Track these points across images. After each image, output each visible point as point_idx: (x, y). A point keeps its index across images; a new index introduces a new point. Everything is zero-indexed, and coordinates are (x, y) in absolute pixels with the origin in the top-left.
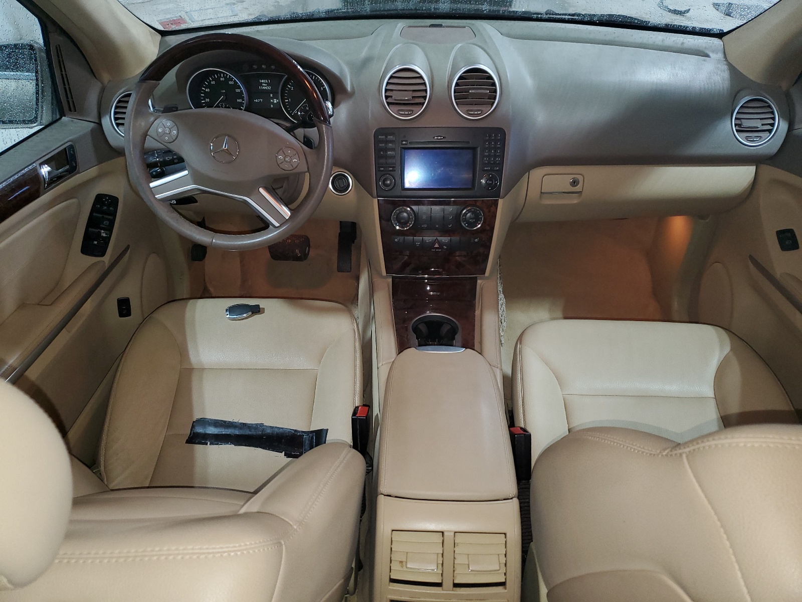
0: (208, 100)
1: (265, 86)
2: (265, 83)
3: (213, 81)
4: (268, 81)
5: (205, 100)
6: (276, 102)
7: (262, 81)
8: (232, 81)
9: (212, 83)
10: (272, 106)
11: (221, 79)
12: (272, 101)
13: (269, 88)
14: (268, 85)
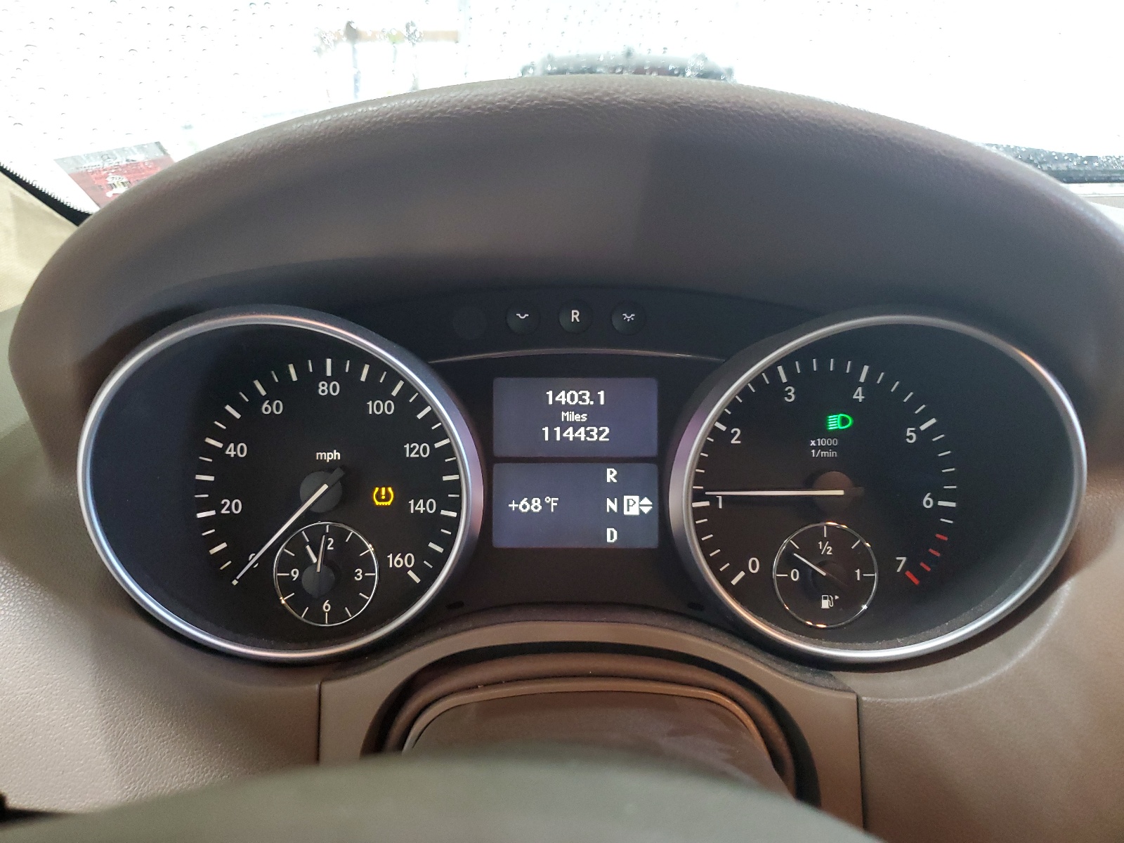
0: (232, 506)
1: (576, 426)
2: (578, 409)
3: (270, 398)
4: (595, 397)
5: (219, 508)
6: (634, 511)
7: (563, 397)
8: (385, 396)
9: (266, 409)
10: (612, 536)
11: (323, 389)
12: (612, 505)
13: (599, 435)
14: (595, 416)
